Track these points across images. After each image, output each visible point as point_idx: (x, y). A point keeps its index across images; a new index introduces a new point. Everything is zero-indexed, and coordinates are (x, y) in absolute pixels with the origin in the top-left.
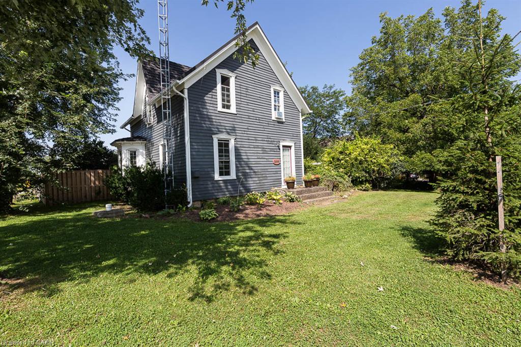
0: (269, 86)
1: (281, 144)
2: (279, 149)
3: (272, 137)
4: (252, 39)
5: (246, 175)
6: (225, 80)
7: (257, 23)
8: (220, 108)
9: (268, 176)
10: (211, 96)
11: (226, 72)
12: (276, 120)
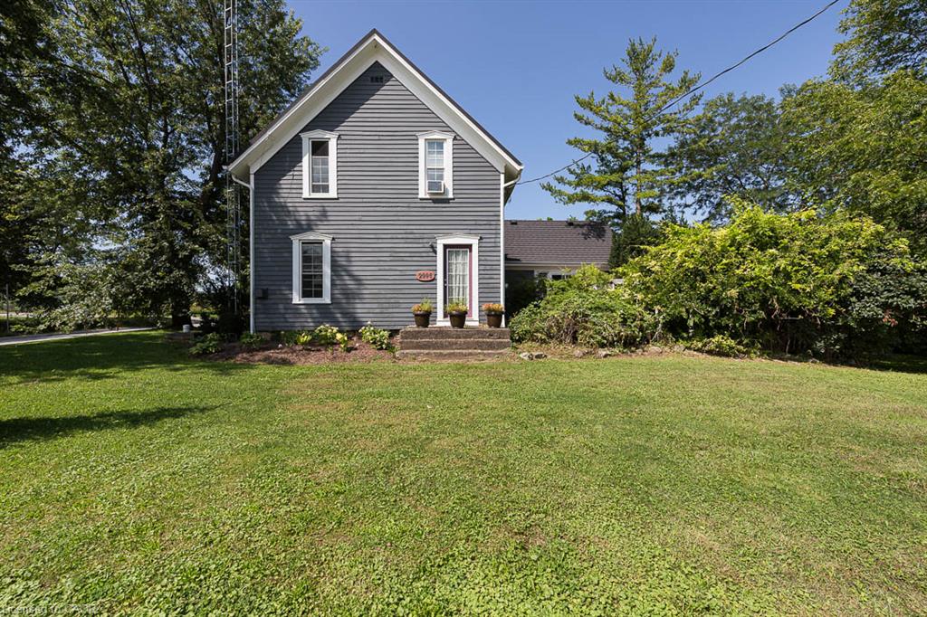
0: (415, 138)
1: (439, 242)
2: (435, 252)
3: (415, 231)
4: (377, 62)
5: (350, 296)
6: (320, 148)
7: (374, 31)
8: (306, 193)
9: (401, 301)
10: (291, 177)
11: (318, 134)
12: (428, 196)
